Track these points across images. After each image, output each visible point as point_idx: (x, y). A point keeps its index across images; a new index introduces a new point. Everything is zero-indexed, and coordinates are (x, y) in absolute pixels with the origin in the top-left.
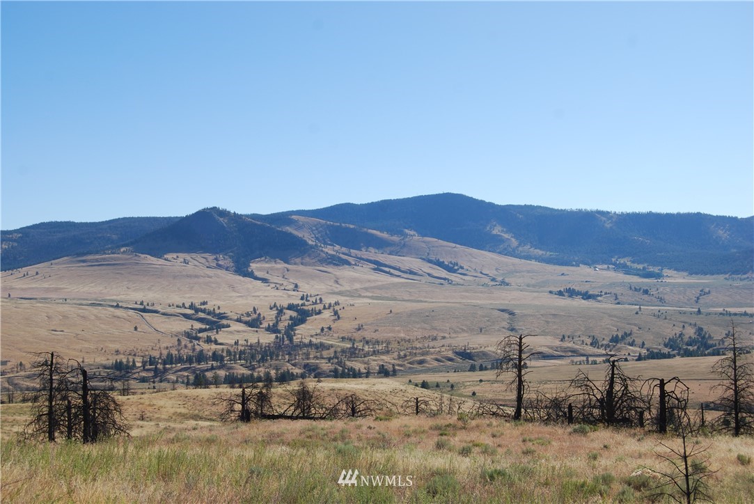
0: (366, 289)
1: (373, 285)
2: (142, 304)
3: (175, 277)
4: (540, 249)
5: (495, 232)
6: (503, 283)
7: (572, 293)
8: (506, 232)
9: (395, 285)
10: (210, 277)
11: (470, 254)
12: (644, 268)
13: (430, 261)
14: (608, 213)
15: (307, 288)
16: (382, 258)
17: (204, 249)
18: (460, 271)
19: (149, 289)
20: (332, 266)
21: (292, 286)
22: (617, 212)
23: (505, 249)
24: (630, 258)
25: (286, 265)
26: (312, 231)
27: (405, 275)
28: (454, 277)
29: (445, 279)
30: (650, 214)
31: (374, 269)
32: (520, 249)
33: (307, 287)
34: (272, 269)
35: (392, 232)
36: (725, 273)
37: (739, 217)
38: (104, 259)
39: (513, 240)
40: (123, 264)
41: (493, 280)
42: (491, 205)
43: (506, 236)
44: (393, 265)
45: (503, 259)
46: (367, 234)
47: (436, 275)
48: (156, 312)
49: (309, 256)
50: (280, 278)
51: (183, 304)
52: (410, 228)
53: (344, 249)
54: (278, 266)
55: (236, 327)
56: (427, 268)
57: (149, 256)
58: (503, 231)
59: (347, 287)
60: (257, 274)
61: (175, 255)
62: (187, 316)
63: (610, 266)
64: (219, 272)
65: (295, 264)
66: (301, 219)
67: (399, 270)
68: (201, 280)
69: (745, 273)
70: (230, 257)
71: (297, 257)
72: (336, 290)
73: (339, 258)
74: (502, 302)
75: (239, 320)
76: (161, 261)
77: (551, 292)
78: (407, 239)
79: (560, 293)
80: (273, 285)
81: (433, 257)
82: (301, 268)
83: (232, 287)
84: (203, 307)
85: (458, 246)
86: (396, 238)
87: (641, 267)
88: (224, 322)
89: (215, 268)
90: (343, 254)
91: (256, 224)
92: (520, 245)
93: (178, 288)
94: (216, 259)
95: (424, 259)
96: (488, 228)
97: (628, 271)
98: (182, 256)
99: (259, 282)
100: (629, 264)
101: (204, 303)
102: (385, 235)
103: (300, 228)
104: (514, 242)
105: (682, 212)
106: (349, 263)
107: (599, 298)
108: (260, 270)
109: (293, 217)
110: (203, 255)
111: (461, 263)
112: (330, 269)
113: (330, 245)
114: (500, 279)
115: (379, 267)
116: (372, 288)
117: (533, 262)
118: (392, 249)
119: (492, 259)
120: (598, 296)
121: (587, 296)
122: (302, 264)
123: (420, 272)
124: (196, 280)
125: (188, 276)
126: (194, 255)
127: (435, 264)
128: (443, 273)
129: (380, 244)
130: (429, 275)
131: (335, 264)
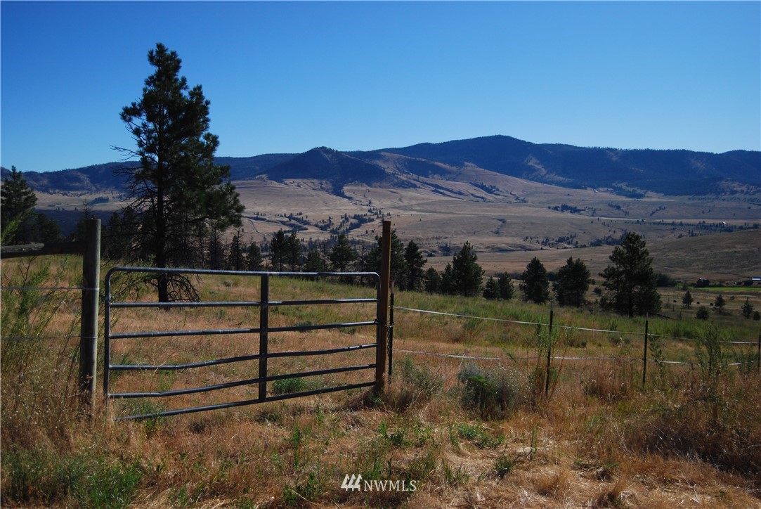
0: (418, 205)
1: (426, 201)
2: (258, 214)
3: (288, 196)
4: (562, 176)
5: (530, 164)
6: (524, 201)
7: (565, 208)
8: (539, 164)
9: (441, 202)
10: (313, 196)
11: (506, 180)
12: (633, 190)
13: (476, 185)
14: (616, 149)
15: (377, 204)
16: (442, 183)
17: (314, 177)
18: (496, 192)
19: (269, 204)
20: (401, 188)
21: (367, 203)
22: (623, 149)
23: (536, 176)
24: (626, 183)
25: (369, 188)
26: (395, 163)
27: (454, 195)
28: (489, 197)
29: (482, 198)
30: (648, 151)
31: (433, 191)
32: (547, 176)
33: (378, 202)
34: (358, 191)
35: (452, 163)
36: (690, 194)
37: (715, 153)
38: (243, 184)
39: (543, 169)
40: (255, 187)
41: (517, 198)
42: (530, 144)
43: (538, 167)
44: (448, 187)
45: (531, 184)
46: (433, 165)
47: (477, 195)
48: (264, 220)
49: (386, 181)
50: (362, 197)
51: (285, 215)
52: (469, 161)
53: (415, 177)
54: (363, 188)
55: (311, 229)
56: (473, 190)
57: (273, 182)
58: (536, 163)
59: (406, 203)
60: (347, 194)
61: (292, 181)
62: (283, 223)
63: (609, 189)
64: (320, 193)
65: (375, 187)
66: (388, 154)
67: (451, 191)
68: (306, 198)
69: (705, 195)
70: (331, 182)
71: (376, 181)
72: (397, 205)
73: (409, 183)
74: (510, 214)
75: (316, 226)
76: (282, 185)
77: (549, 208)
78: (462, 169)
79: (556, 208)
80: (354, 202)
81: (479, 182)
82: (379, 190)
83: (325, 203)
84: (299, 217)
85: (499, 174)
86: (454, 169)
87: (631, 189)
88: (306, 226)
89: (319, 190)
90: (414, 180)
91: (351, 159)
92: (547, 173)
93: (289, 204)
94: (321, 184)
95: (472, 184)
96: (526, 161)
97: (620, 192)
98: (297, 181)
99: (346, 200)
100: (624, 187)
101: (300, 214)
102: (447, 166)
103: (386, 161)
104: (544, 171)
105: (671, 149)
106: (414, 186)
107: (582, 212)
108: (348, 191)
109: (382, 153)
110: (312, 181)
111: (498, 186)
112: (399, 191)
113: (406, 173)
114: (522, 198)
115: (437, 189)
116: (424, 204)
117: (553, 186)
118: (451, 176)
119: (522, 183)
120: (583, 210)
121: (574, 210)
122: (380, 187)
123: (467, 193)
124: (302, 198)
125: (298, 195)
126: (305, 181)
127: (479, 187)
128: (483, 193)
129: (442, 172)
130: (472, 195)
131: (403, 187)
